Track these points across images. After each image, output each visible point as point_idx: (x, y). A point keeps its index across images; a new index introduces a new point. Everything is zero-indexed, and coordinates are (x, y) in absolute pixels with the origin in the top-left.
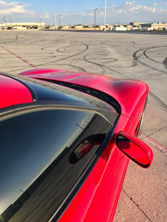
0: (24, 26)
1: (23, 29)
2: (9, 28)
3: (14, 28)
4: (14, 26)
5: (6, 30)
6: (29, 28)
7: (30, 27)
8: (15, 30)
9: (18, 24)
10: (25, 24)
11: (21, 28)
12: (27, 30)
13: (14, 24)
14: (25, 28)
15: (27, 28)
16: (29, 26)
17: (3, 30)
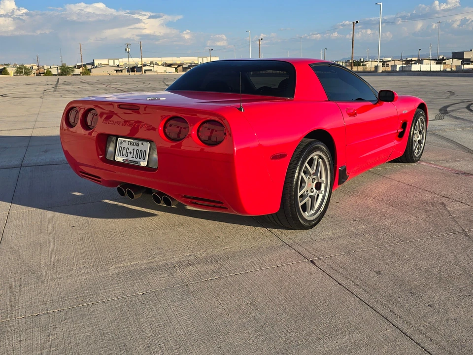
0: (170, 65)
1: (165, 71)
2: (133, 69)
3: (144, 68)
4: (145, 65)
5: (125, 73)
6: (180, 68)
7: (184, 66)
8: (148, 73)
9: (155, 60)
10: (169, 60)
11: (160, 70)
12: (176, 73)
13: (147, 60)
14: (172, 70)
15: (176, 69)
16: (179, 66)
17: (120, 74)
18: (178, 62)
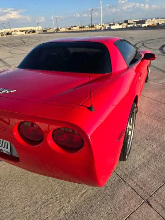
0: (22, 31)
1: (21, 34)
2: (8, 34)
3: (12, 33)
4: (12, 32)
5: (5, 36)
6: (27, 32)
7: (29, 31)
8: (14, 35)
9: (16, 29)
10: (22, 29)
11: (19, 33)
12: (26, 35)
13: (13, 29)
14: (24, 33)
15: (25, 32)
16: (26, 31)
17: (3, 36)
18: (26, 30)
